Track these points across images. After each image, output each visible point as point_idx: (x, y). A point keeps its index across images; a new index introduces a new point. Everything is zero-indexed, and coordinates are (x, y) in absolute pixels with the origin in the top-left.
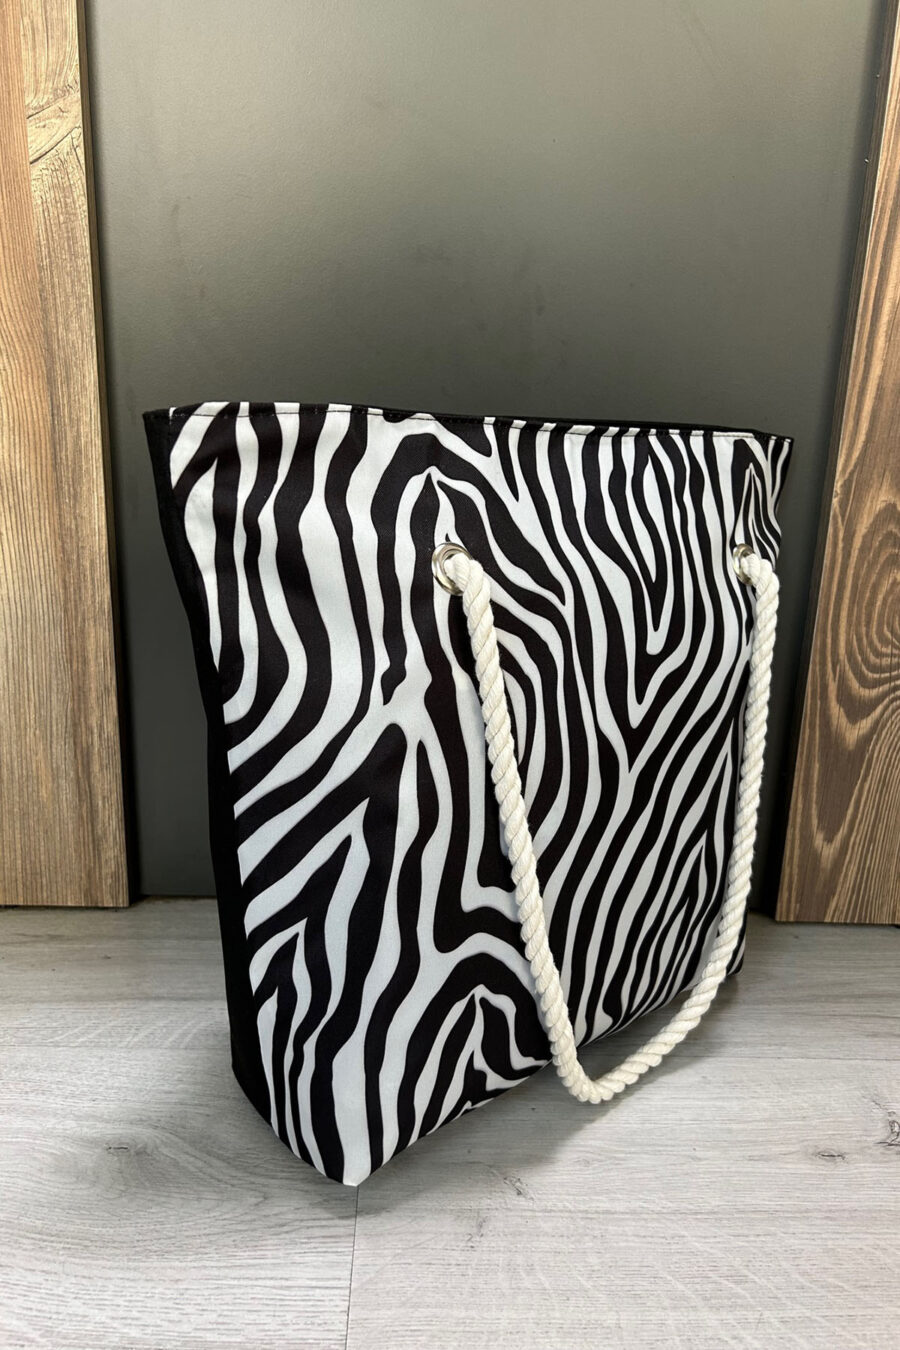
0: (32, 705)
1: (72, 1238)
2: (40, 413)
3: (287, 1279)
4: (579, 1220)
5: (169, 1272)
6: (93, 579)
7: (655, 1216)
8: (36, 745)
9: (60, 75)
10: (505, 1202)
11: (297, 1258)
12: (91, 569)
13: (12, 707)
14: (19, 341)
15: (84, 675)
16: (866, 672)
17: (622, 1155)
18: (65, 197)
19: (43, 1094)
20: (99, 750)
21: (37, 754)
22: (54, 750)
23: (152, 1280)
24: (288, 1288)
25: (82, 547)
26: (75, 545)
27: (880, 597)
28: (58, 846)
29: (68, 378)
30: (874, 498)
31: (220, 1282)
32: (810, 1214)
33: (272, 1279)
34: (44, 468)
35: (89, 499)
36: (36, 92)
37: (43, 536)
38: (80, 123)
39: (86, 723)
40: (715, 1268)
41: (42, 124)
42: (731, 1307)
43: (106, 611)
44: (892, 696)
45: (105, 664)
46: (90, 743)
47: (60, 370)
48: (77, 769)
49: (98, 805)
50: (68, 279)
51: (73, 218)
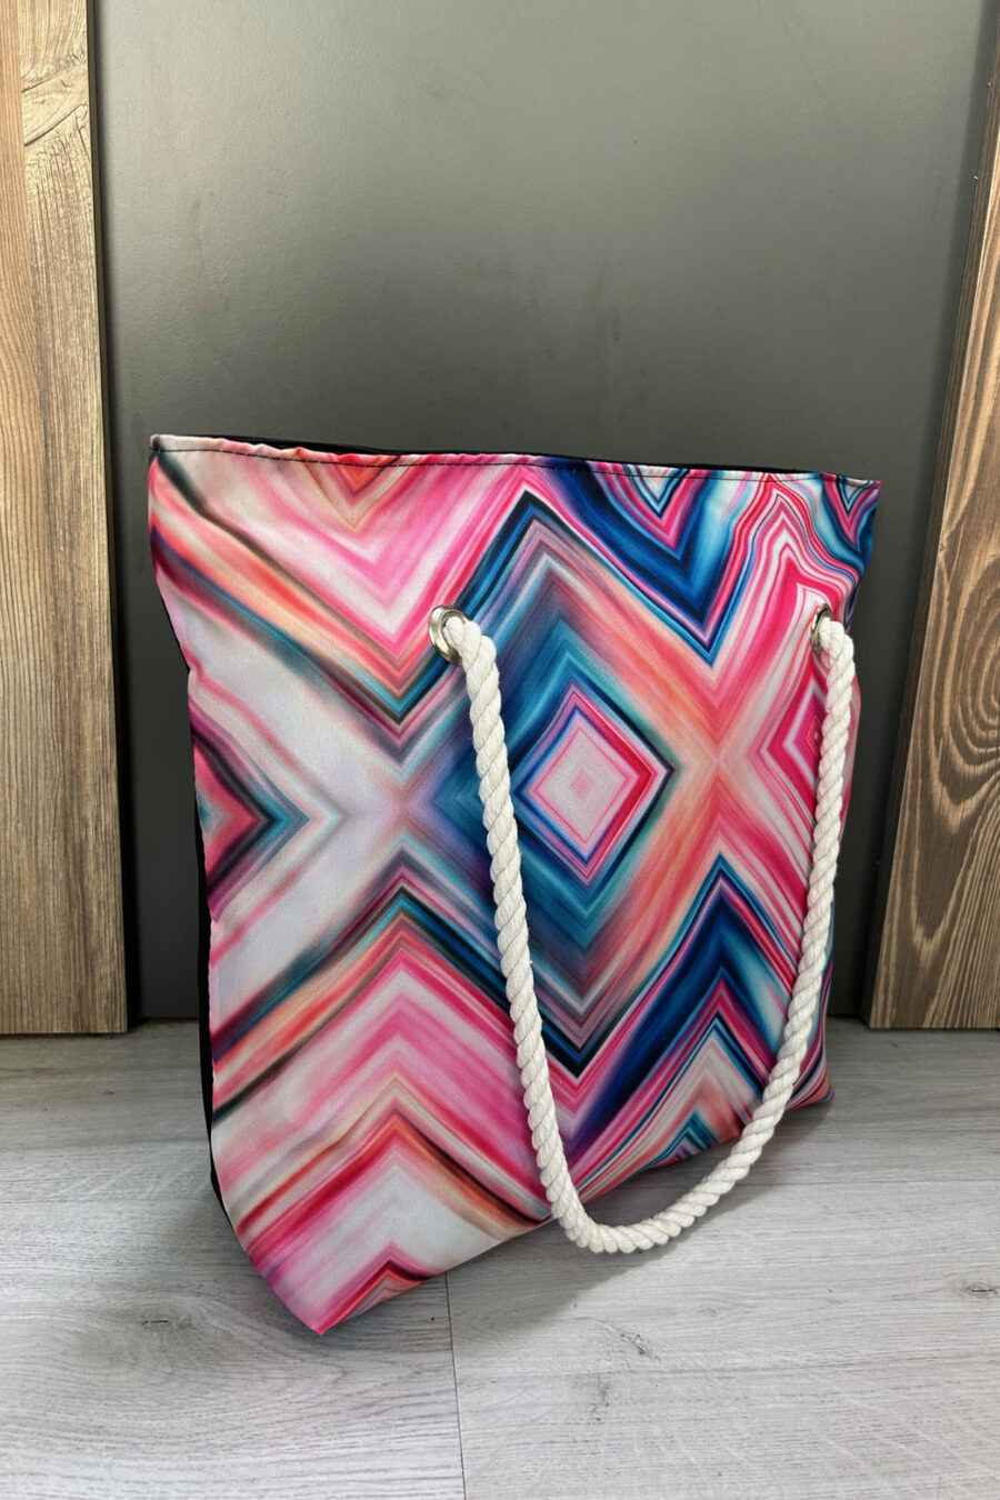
0: (14, 793)
1: (116, 1435)
2: (30, 443)
3: (386, 1471)
4: (716, 1380)
5: (241, 1470)
6: (91, 643)
7: (801, 1371)
8: (18, 841)
9: (63, 42)
10: (628, 1364)
12: (89, 630)
14: (6, 357)
15: (78, 754)
16: (971, 746)
17: (751, 1302)
18: (66, 187)
19: (54, 1259)
20: (94, 846)
21: (18, 852)
22: (40, 847)
23: (222, 1481)
24: (389, 1481)
25: (79, 604)
26: (70, 602)
27: (988, 663)
28: (42, 961)
29: (65, 403)
30: (981, 552)
31: (304, 1479)
32: (972, 1359)
33: (367, 1471)
34: (34, 511)
35: (89, 548)
36: (34, 62)
37: (32, 590)
38: (86, 99)
39: (79, 812)
40: (878, 1427)
41: (41, 99)
42: (905, 1472)
43: (107, 680)
45: (104, 743)
46: (84, 838)
47: (55, 392)
48: (68, 869)
49: (92, 912)
50: (68, 285)
51: (75, 212)
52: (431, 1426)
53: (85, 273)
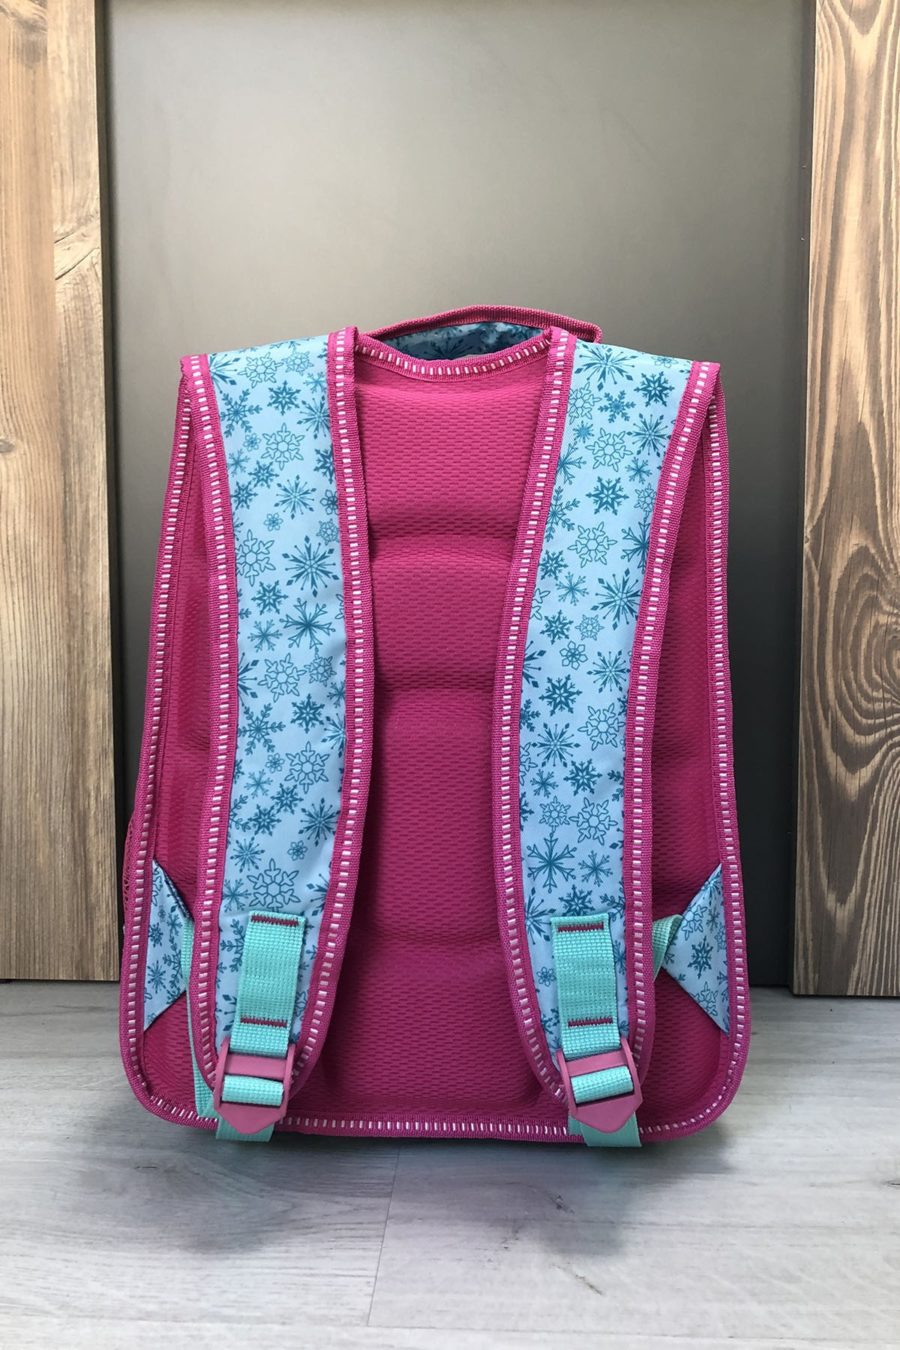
0: (34, 768)
2: (54, 491)
6: (95, 643)
8: (36, 809)
9: (83, 207)
13: (15, 771)
14: (39, 428)
16: (859, 718)
18: (84, 305)
21: (36, 818)
22: (52, 814)
26: (80, 613)
27: (864, 641)
28: (52, 912)
29: (80, 460)
30: (844, 542)
34: (55, 541)
35: (95, 570)
36: (63, 221)
37: (52, 604)
38: (99, 244)
39: (83, 784)
41: (67, 247)
43: (107, 673)
44: (890, 742)
45: (104, 725)
46: (87, 806)
47: (73, 451)
48: (74, 833)
49: (92, 872)
50: (84, 374)
51: (90, 322)
53: (96, 365)
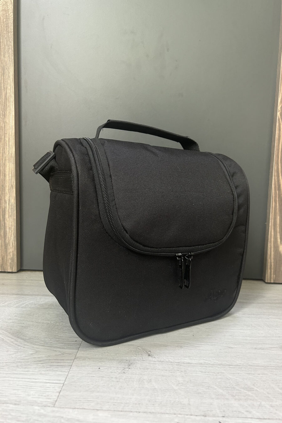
3: (36, 379)
4: (175, 365)
6: (9, 145)
7: (210, 365)
10: (142, 358)
11: (43, 372)
12: (8, 141)
15: (4, 179)
18: (6, 13)
20: (8, 209)
24: (35, 382)
25: (6, 133)
26: (3, 133)
29: (4, 74)
33: (29, 379)
35: (9, 116)
40: (238, 385)
42: (245, 399)
43: (13, 157)
45: (12, 176)
46: (5, 207)
49: (7, 231)
50: (5, 40)
51: (8, 20)
52: (60, 368)
53: (10, 37)
